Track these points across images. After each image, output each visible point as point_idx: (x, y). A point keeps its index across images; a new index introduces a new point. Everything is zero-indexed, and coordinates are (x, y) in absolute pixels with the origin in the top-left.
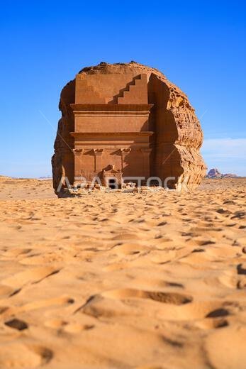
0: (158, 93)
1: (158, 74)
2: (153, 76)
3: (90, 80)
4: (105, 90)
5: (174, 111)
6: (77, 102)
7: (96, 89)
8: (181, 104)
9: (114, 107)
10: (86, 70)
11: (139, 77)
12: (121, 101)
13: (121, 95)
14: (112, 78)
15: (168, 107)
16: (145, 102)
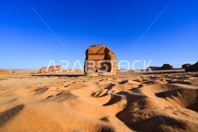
0: (107, 51)
1: (107, 47)
2: (106, 47)
3: (92, 48)
4: (95, 50)
5: (110, 55)
6: (89, 53)
7: (93, 50)
8: (112, 53)
9: (97, 54)
10: (91, 46)
11: (102, 47)
12: (98, 53)
13: (98, 51)
14: (96, 48)
15: (109, 54)
16: (104, 53)
